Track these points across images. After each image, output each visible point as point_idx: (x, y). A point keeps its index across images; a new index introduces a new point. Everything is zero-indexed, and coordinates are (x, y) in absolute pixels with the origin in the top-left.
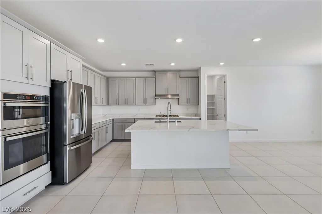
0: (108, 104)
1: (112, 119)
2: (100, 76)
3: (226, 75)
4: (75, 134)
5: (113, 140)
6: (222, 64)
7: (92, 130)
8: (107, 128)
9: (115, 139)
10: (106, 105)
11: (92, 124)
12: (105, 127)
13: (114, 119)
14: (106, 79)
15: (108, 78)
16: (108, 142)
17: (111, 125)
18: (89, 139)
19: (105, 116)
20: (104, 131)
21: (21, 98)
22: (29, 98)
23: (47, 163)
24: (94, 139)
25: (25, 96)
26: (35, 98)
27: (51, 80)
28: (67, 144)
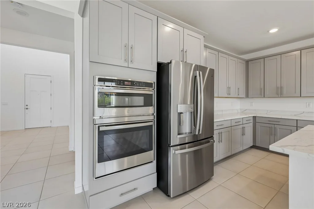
0: (247, 96)
1: (253, 117)
2: (236, 59)
4: (184, 132)
5: (254, 147)
7: (214, 130)
8: (243, 128)
9: (257, 145)
10: (245, 97)
11: (214, 122)
12: (241, 127)
13: (256, 117)
14: (244, 62)
15: (247, 62)
16: (245, 148)
17: (251, 124)
18: (209, 142)
19: (243, 112)
20: (239, 132)
21: (118, 83)
22: (130, 84)
23: (152, 162)
24: (221, 141)
25: (124, 81)
26: (136, 83)
27: (157, 63)
28: (172, 145)
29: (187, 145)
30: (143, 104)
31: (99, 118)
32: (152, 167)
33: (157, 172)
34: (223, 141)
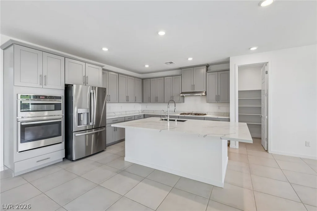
0: (143, 102)
3: (268, 63)
6: (254, 49)
10: (141, 102)
11: (106, 119)
13: (145, 115)
14: (141, 80)
15: (143, 79)
21: (35, 97)
22: (44, 97)
23: (61, 143)
24: (116, 130)
25: (39, 96)
26: (48, 97)
27: (65, 84)
28: (74, 131)
29: (87, 131)
30: (54, 109)
31: (21, 118)
32: (62, 146)
33: (65, 149)
34: (117, 130)
